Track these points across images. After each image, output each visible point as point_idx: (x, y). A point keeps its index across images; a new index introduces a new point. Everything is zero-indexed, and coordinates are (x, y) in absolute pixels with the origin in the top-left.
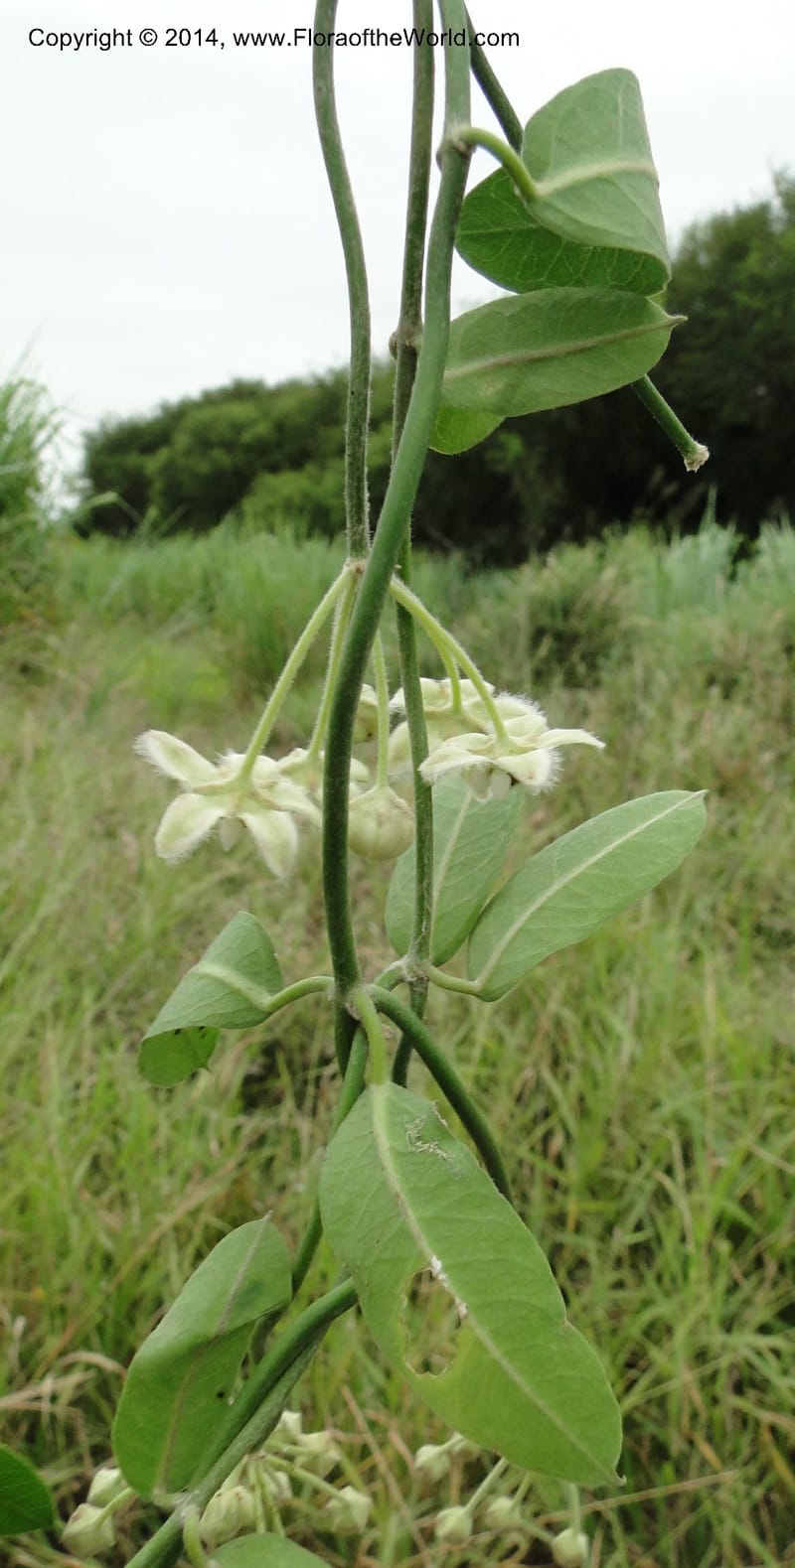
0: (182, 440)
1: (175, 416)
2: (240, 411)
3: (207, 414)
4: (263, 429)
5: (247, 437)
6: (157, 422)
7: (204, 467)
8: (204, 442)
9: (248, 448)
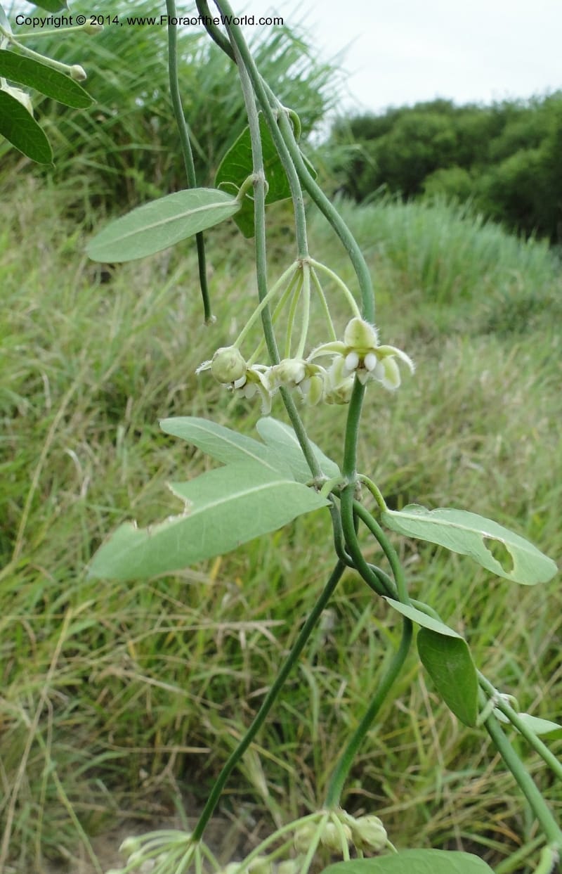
0: (398, 132)
1: (395, 116)
2: (437, 120)
3: (417, 117)
4: (449, 135)
5: (438, 138)
6: (381, 119)
7: (406, 153)
8: (412, 136)
9: (436, 146)
